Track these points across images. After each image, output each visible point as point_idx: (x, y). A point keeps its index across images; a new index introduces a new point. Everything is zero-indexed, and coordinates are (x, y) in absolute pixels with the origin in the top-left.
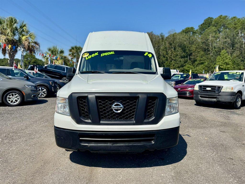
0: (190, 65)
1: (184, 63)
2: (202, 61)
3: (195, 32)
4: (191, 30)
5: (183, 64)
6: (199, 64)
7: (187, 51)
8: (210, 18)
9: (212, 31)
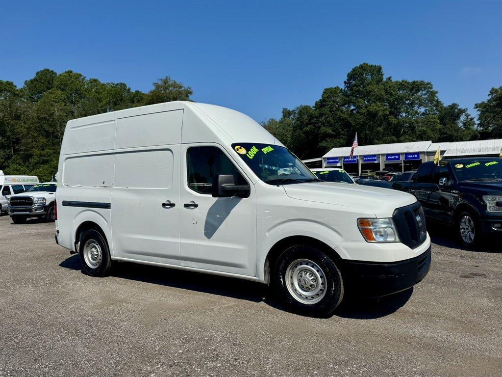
0: (20, 165)
1: (5, 160)
2: (44, 156)
3: (17, 93)
4: (9, 88)
5: (4, 162)
6: (38, 163)
7: (9, 134)
8: (48, 70)
9: (58, 98)
